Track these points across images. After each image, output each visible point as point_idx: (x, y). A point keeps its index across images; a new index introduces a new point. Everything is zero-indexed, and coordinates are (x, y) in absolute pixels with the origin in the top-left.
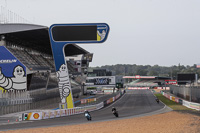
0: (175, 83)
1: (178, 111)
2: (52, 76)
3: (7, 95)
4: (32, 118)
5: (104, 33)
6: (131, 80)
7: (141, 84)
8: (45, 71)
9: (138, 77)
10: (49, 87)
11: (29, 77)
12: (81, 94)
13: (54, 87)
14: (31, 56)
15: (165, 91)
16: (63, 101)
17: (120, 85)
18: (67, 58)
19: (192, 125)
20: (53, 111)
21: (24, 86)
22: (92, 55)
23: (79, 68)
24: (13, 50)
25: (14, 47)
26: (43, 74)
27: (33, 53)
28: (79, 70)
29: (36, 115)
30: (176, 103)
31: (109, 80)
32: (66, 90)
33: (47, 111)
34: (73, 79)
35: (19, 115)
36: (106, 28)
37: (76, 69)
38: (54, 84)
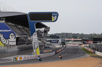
0: (91, 42)
1: (93, 56)
2: (29, 39)
3: (6, 48)
4: (18, 59)
5: (56, 17)
6: (69, 41)
7: (74, 43)
8: (25, 36)
9: (73, 39)
10: (28, 44)
11: (17, 39)
12: (43, 47)
13: (30, 44)
14: (18, 28)
15: (87, 47)
16: (35, 51)
17: (63, 43)
18: (37, 30)
19: (100, 64)
20: (29, 56)
21: (15, 43)
22: (49, 28)
23: (43, 34)
24: (9, 25)
25: (10, 23)
26: (24, 37)
27: (19, 27)
28: (43, 36)
29: (21, 58)
30: (92, 53)
31: (58, 41)
32: (36, 46)
33: (26, 56)
34: (40, 40)
35: (12, 58)
36: (56, 14)
37: (41, 35)
38: (30, 42)
